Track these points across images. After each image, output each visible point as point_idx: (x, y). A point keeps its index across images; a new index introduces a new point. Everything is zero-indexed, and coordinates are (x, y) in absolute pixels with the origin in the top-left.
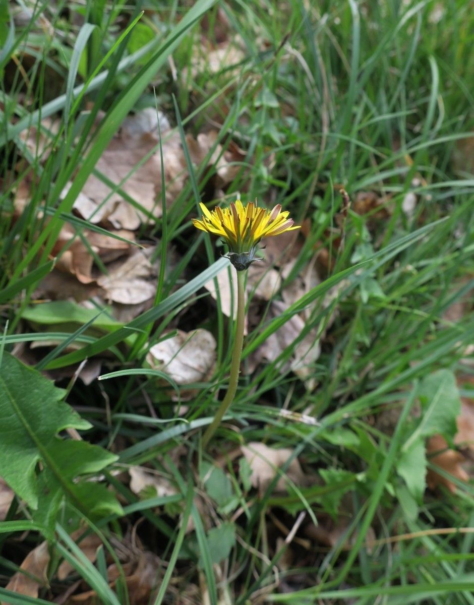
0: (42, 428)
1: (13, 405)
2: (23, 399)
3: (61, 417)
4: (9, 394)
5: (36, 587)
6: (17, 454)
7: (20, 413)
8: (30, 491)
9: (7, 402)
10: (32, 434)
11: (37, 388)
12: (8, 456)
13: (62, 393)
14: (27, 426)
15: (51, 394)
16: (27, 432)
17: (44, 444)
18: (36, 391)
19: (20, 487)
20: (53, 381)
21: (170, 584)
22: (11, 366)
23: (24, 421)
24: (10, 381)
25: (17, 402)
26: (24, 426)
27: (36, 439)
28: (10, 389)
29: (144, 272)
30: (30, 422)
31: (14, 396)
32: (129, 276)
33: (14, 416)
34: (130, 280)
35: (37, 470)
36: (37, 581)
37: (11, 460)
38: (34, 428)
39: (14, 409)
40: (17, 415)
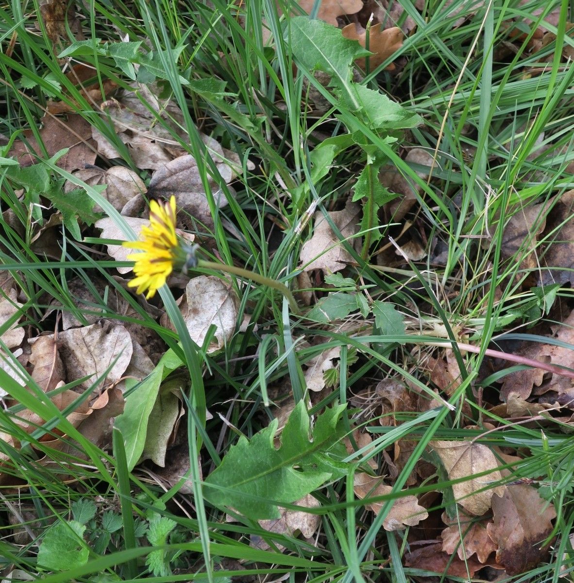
0: (269, 461)
1: (248, 482)
2: (245, 472)
3: (263, 444)
4: (239, 484)
5: (382, 486)
6: (284, 484)
7: (254, 477)
8: (317, 477)
9: (245, 486)
10: (271, 470)
11: (237, 460)
12: (285, 492)
13: (243, 440)
14: (265, 473)
15: (242, 449)
16: (269, 474)
17: (281, 461)
18: (239, 461)
19: (312, 485)
20: (232, 446)
21: (408, 371)
22: (217, 479)
23: (261, 475)
24: (228, 481)
25: (247, 478)
26: (264, 476)
27: (276, 468)
28: (235, 482)
29: (97, 334)
30: (262, 471)
31: (241, 480)
32: (97, 352)
33: (256, 482)
34: (103, 351)
35: (300, 470)
36: (378, 485)
37: (289, 489)
38: (268, 468)
39: (251, 481)
40: (255, 479)
